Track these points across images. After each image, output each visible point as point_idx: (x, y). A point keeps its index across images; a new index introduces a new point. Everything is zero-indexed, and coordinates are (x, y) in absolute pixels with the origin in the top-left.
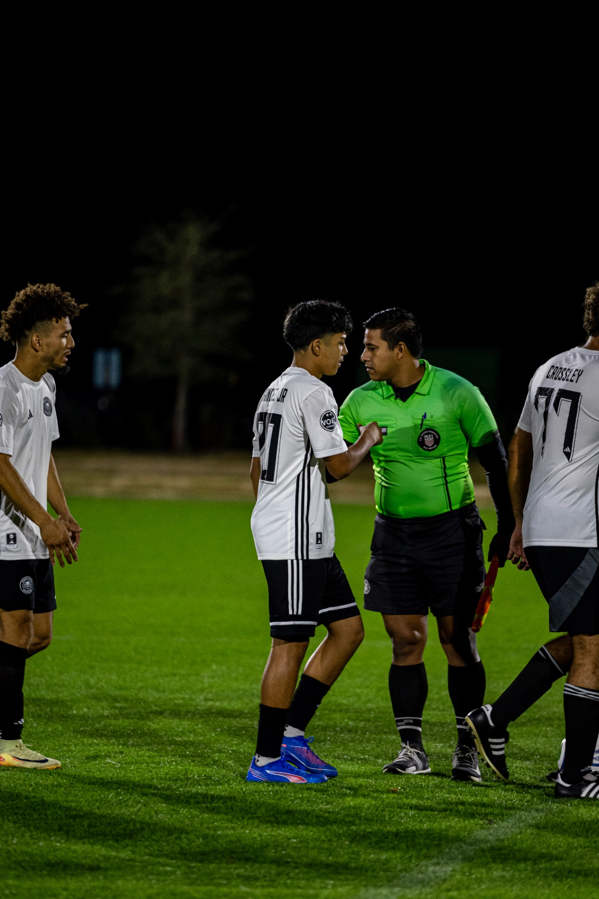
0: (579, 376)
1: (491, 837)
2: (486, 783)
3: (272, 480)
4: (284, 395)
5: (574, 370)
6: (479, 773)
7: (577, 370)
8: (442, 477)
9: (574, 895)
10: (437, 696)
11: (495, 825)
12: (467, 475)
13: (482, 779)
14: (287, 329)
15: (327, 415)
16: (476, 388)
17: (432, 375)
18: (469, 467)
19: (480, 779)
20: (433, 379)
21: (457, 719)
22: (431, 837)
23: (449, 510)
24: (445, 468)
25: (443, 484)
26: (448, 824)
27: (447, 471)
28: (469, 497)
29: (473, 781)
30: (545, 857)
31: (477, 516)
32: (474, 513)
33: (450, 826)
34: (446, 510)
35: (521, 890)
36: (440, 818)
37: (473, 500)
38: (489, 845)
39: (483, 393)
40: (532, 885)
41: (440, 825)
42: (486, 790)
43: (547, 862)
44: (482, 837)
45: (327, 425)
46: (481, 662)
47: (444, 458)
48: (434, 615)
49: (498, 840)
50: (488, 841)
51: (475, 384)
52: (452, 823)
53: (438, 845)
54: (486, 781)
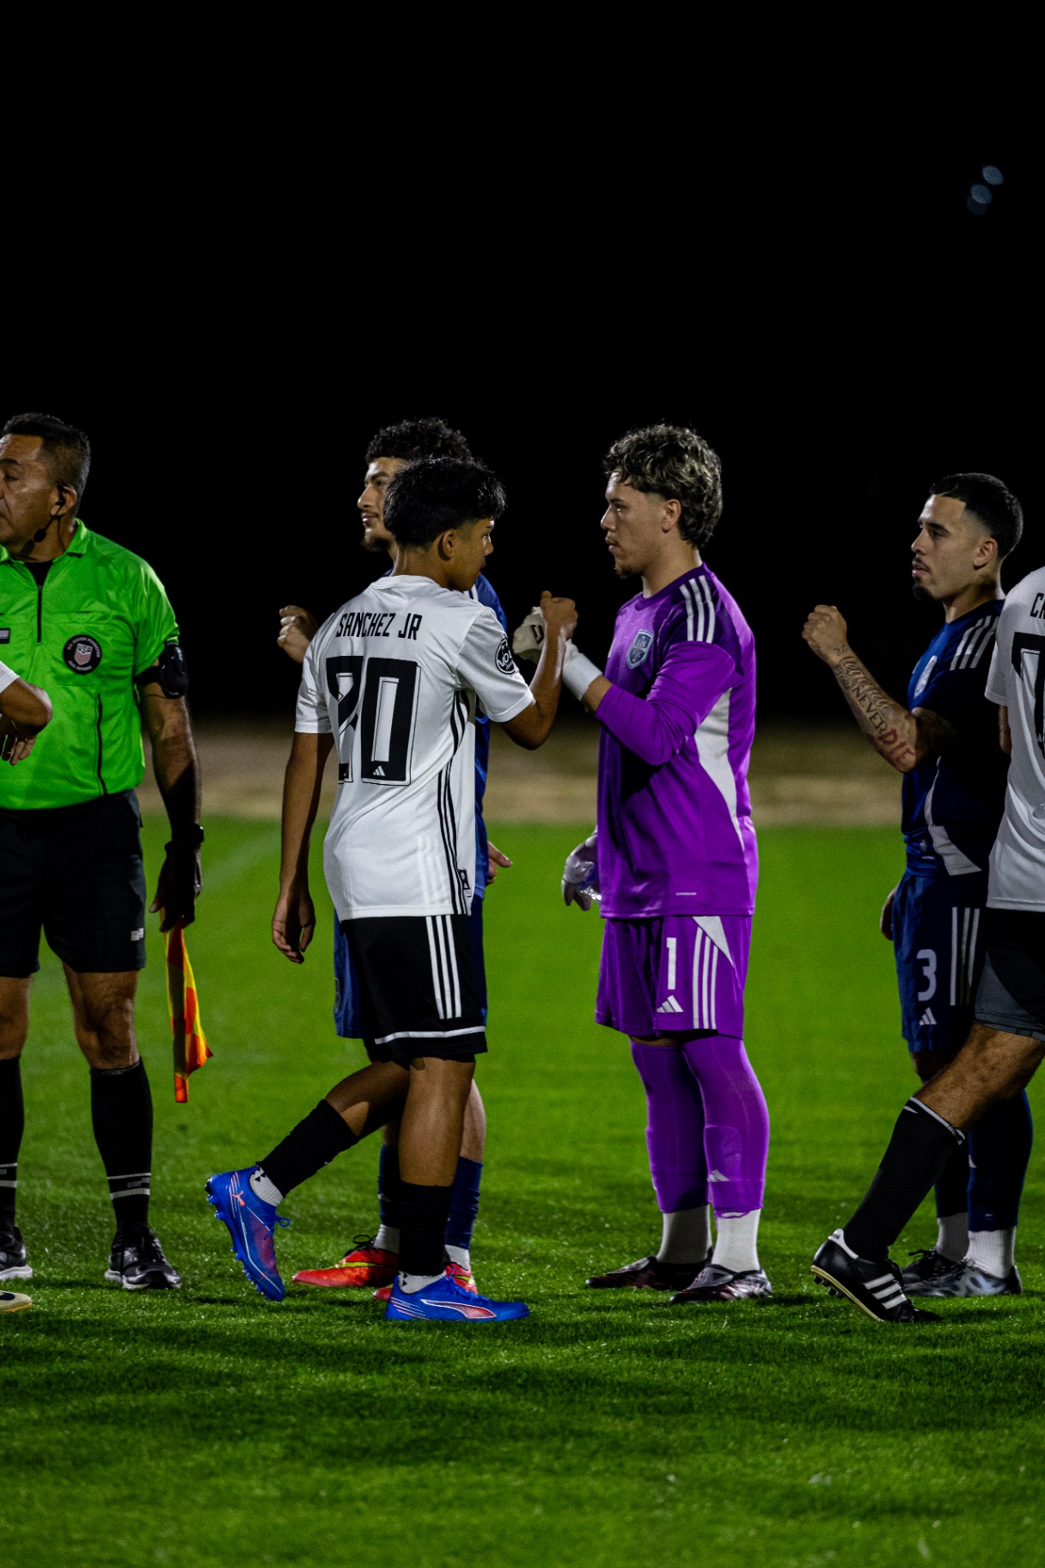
3: (402, 779)
15: (504, 648)
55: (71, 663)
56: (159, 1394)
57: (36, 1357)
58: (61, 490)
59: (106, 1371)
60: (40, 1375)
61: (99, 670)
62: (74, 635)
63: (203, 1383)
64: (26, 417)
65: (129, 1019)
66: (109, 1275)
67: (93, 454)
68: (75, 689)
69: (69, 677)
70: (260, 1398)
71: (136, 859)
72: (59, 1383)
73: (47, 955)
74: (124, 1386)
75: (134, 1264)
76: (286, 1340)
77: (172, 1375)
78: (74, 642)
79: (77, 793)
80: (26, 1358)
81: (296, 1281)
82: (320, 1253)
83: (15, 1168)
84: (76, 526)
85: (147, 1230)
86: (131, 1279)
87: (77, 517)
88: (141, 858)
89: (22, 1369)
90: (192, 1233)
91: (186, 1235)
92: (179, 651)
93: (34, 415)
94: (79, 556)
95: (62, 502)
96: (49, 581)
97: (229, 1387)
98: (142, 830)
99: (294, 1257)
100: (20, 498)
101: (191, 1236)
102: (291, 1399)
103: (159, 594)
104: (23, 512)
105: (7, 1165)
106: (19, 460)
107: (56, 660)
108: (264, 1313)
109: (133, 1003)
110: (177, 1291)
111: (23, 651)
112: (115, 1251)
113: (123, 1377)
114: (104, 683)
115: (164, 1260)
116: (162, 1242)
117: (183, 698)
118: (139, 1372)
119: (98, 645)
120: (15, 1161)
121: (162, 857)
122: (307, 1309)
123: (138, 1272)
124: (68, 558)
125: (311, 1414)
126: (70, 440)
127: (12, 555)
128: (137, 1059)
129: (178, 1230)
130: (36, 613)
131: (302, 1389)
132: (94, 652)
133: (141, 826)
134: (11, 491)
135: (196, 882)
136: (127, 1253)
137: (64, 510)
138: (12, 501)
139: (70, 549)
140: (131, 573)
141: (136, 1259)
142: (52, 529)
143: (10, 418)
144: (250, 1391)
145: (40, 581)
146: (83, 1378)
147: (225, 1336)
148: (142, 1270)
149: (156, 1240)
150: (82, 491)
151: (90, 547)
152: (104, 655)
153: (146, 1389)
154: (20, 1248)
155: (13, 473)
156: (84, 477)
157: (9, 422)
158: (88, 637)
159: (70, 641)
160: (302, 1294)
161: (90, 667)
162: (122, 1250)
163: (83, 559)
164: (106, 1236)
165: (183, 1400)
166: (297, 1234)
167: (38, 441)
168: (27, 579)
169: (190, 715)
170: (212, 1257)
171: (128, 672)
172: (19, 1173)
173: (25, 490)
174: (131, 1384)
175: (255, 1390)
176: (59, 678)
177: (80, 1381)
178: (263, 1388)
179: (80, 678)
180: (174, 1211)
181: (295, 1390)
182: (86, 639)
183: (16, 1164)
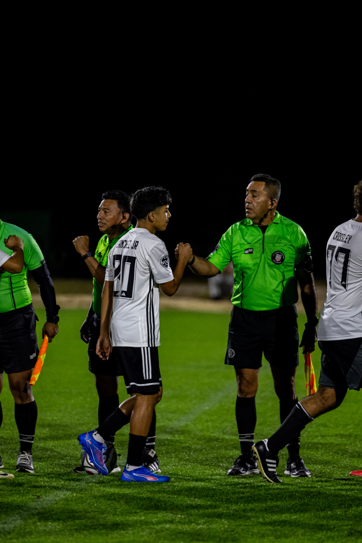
0: (349, 239)
1: (38, 507)
2: (37, 474)
3: (131, 297)
4: (136, 245)
5: (347, 235)
6: (33, 468)
7: (348, 235)
8: (9, 289)
9: (87, 541)
10: (9, 422)
11: (41, 499)
12: (26, 288)
13: (35, 471)
14: (132, 207)
15: (165, 258)
16: (30, 234)
17: (3, 227)
18: (27, 282)
19: (33, 471)
20: (4, 229)
21: (20, 435)
22: (2, 507)
23: (14, 309)
24: (11, 284)
25: (10, 293)
26: (13, 499)
27: (13, 285)
28: (27, 301)
29: (29, 472)
30: (70, 518)
31: (32, 313)
32: (30, 311)
33: (14, 500)
34: (12, 309)
35: (56, 538)
36: (8, 496)
37: (30, 303)
38: (37, 511)
39: (35, 238)
40: (62, 535)
41: (8, 499)
42: (36, 478)
43: (72, 520)
44: (33, 506)
45: (165, 264)
46: (34, 401)
47: (10, 277)
48: (6, 373)
49: (43, 508)
50: (36, 509)
51: (29, 233)
52: (15, 498)
53: (6, 512)
54: (37, 473)
55: (274, 260)
56: (304, 514)
57: (261, 501)
58: (272, 200)
59: (285, 506)
60: (263, 507)
61: (284, 263)
62: (275, 251)
63: (319, 510)
64: (259, 175)
65: (293, 384)
66: (287, 472)
67: (282, 188)
68: (275, 270)
69: (273, 266)
70: (339, 515)
71: (296, 328)
72: (269, 510)
73: (265, 362)
74: (292, 510)
75: (295, 469)
76: (348, 495)
77: (308, 507)
78: (275, 253)
79: (275, 305)
80: (258, 501)
81: (351, 475)
82: (359, 465)
83: (253, 435)
84: (276, 213)
85: (299, 457)
86: (294, 474)
87: (276, 210)
88: (297, 328)
89: (256, 505)
90: (314, 458)
91: (312, 458)
92: (311, 257)
93: (262, 175)
94: (277, 223)
95: (272, 204)
96: (267, 232)
97: (328, 511)
98: (298, 318)
99: (350, 466)
100: (257, 203)
101: (314, 459)
102: (350, 515)
103: (304, 237)
104: (259, 208)
105: (251, 434)
106: (257, 191)
107: (269, 259)
108: (340, 486)
109: (294, 378)
110: (310, 478)
111: (258, 256)
112: (288, 464)
113: (292, 508)
114: (285, 268)
115: (305, 467)
116: (304, 461)
117: (312, 273)
118: (297, 506)
119: (284, 255)
120: (253, 433)
121: (304, 328)
122: (355, 485)
123: (296, 471)
124: (273, 224)
125: (357, 521)
126: (274, 183)
127: (254, 223)
128: (296, 397)
129: (310, 457)
130: (262, 243)
131: (354, 512)
132: (282, 257)
133: (297, 317)
134: (255, 201)
135: (316, 337)
136: (292, 465)
137: (273, 207)
138: (255, 204)
139: (274, 221)
140: (295, 230)
141: (295, 467)
142: (269, 214)
143: (253, 176)
144: (336, 513)
145: (264, 232)
146: (278, 508)
147: (327, 493)
148: (297, 470)
149: (302, 460)
150: (278, 200)
151: (281, 221)
152: (285, 258)
153: (299, 512)
154: (255, 463)
155: (255, 194)
156: (279, 195)
157: (253, 177)
158: (280, 252)
159: (274, 253)
160: (353, 479)
161: (281, 262)
162: (290, 463)
163: (278, 225)
164: (285, 459)
165: (313, 516)
166: (351, 458)
167: (264, 183)
168: (259, 231)
169: (314, 279)
170: (321, 466)
171: (293, 264)
172: (255, 437)
173: (259, 200)
174: (294, 510)
175: (337, 512)
176: (270, 266)
177: (277, 509)
178: (340, 512)
179: (277, 265)
180: (308, 450)
181: (351, 512)
182: (280, 253)
183: (254, 434)
